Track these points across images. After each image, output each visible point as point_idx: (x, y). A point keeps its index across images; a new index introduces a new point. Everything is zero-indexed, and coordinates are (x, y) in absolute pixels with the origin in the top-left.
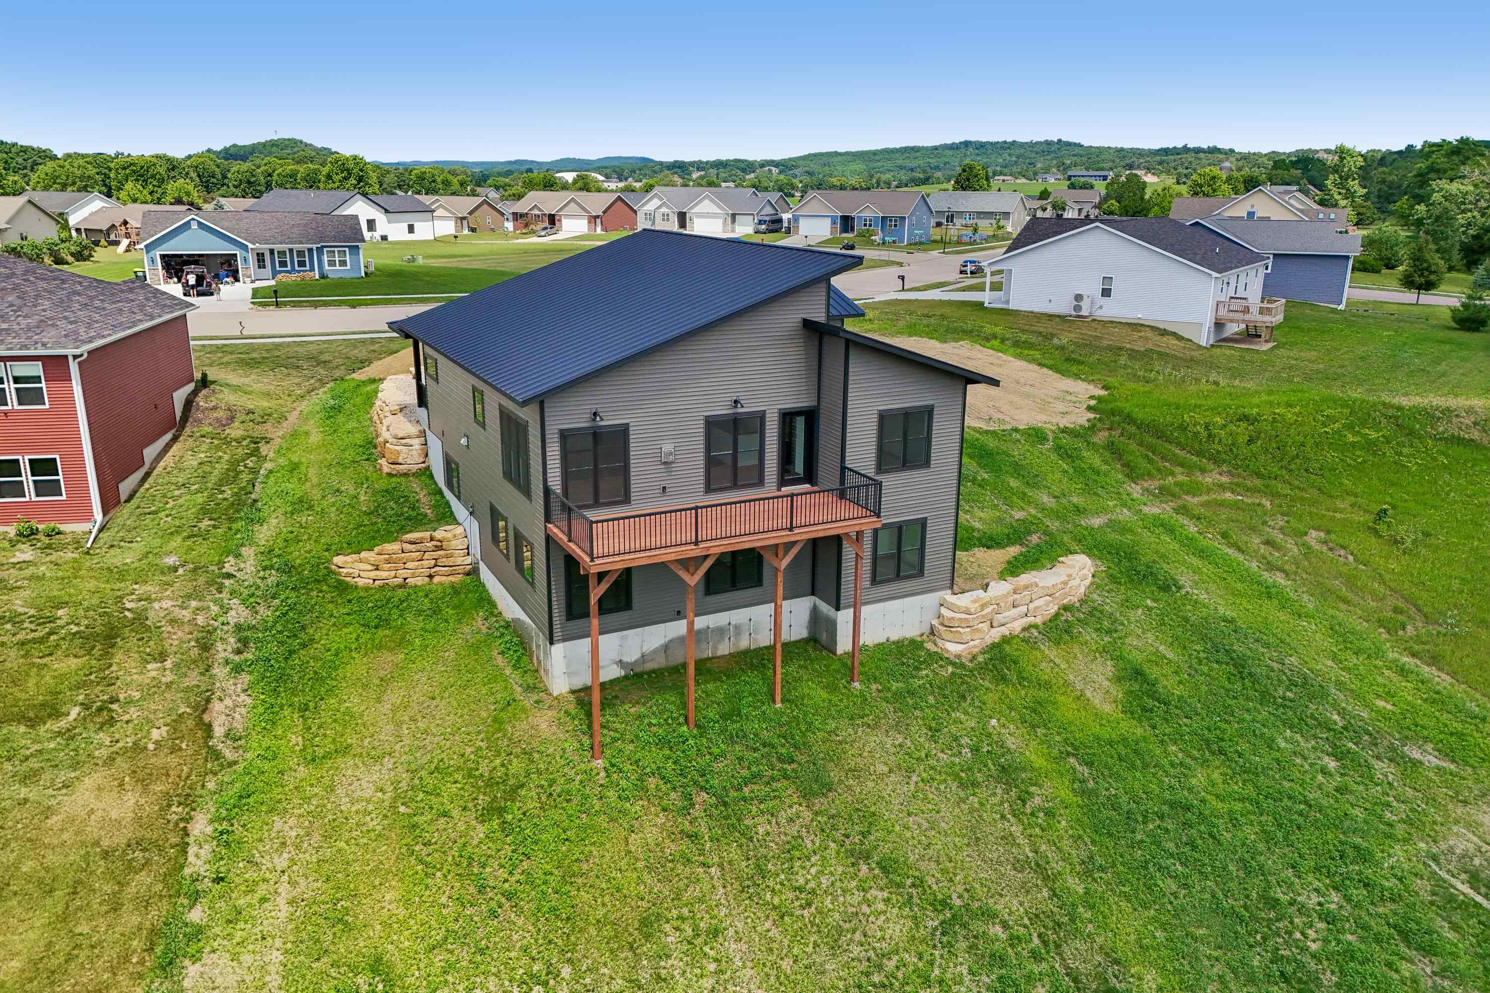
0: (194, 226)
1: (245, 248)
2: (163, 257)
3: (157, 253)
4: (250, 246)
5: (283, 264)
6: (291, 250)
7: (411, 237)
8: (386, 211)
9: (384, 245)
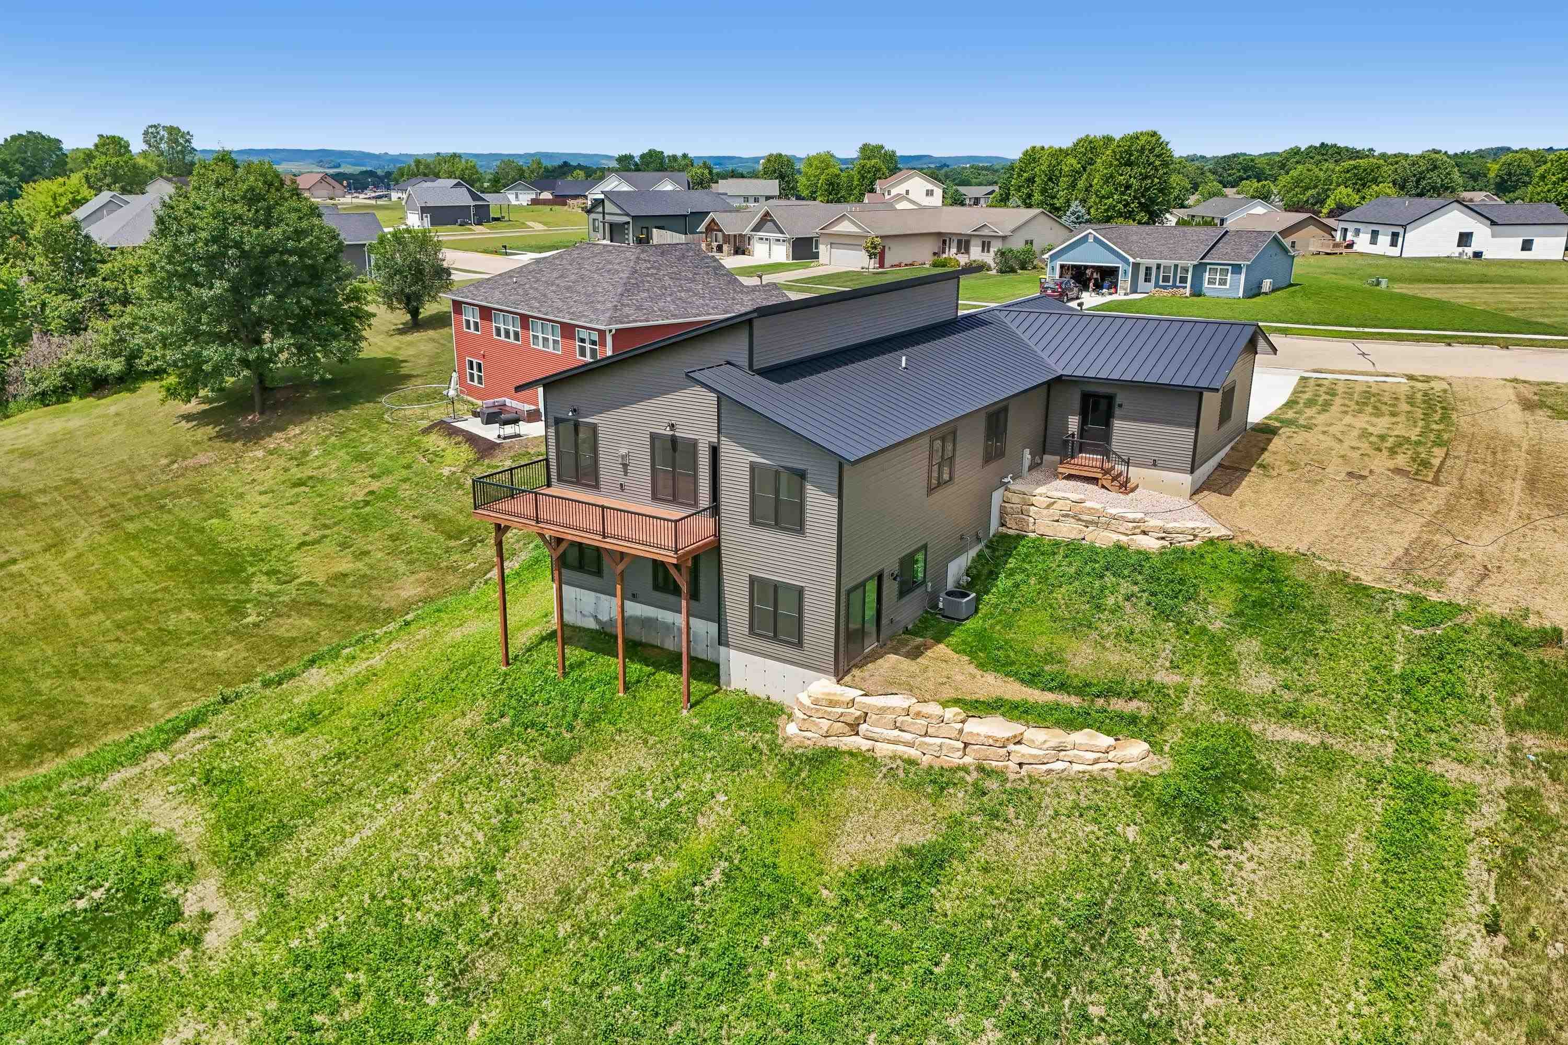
0: (1091, 240)
1: (1126, 261)
2: (1062, 267)
3: (1058, 263)
4: (1131, 260)
5: (1166, 279)
6: (1176, 266)
7: (1526, 255)
8: (1493, 223)
9: (1476, 261)
